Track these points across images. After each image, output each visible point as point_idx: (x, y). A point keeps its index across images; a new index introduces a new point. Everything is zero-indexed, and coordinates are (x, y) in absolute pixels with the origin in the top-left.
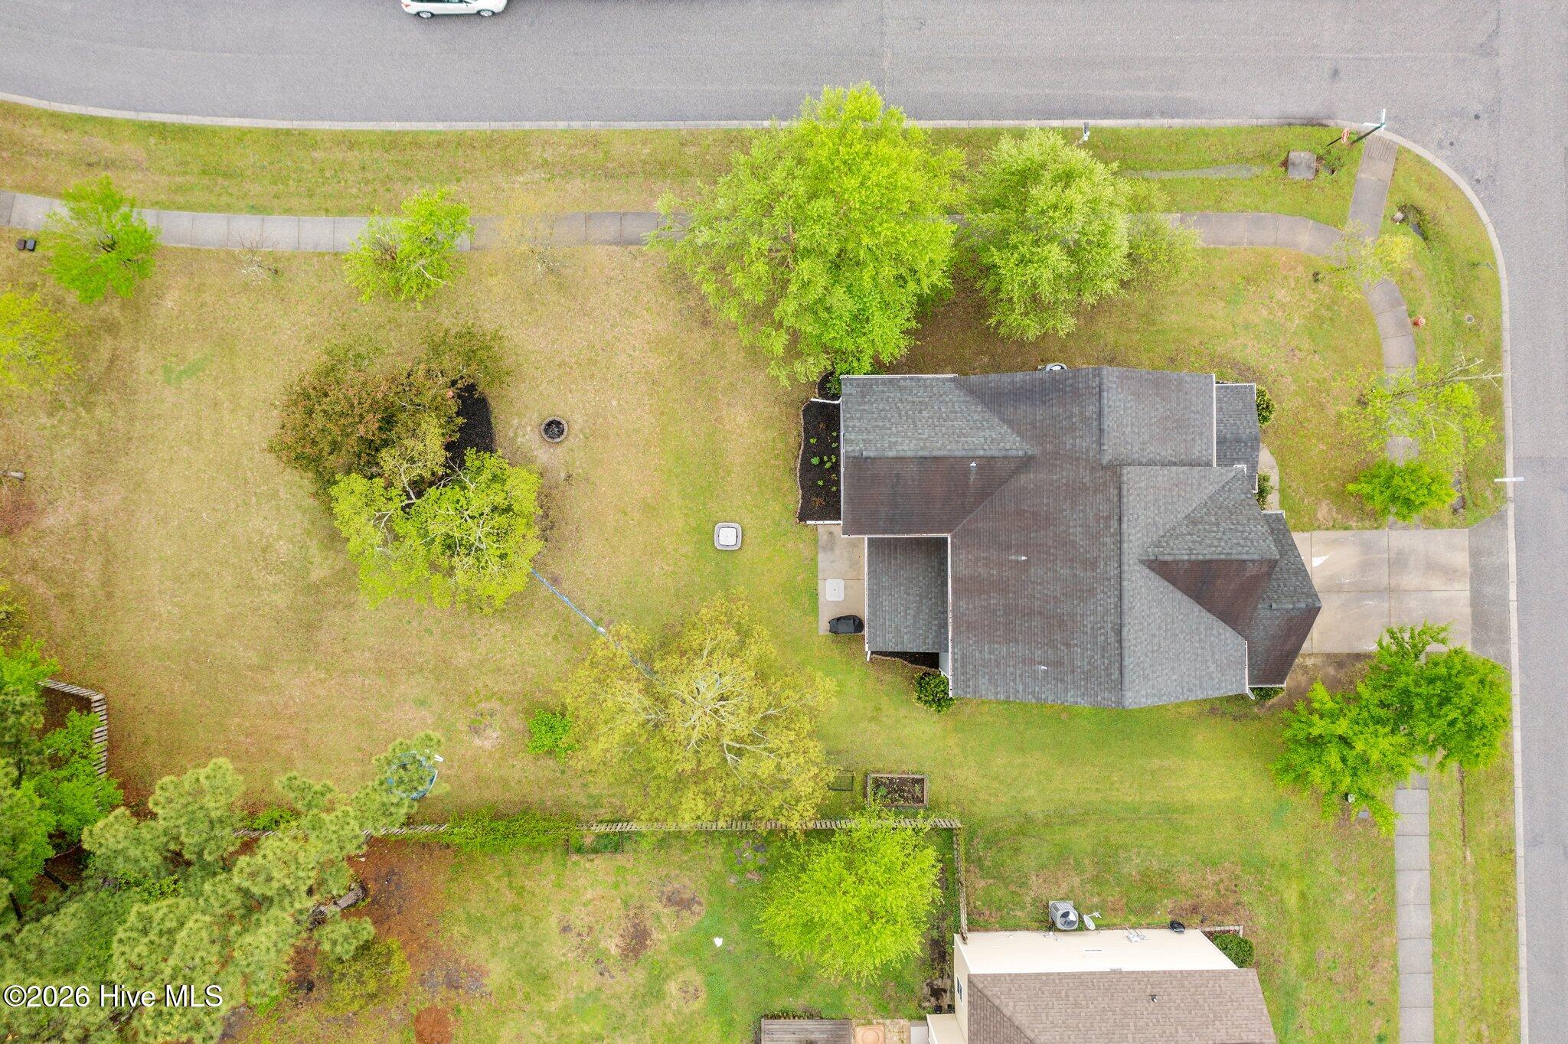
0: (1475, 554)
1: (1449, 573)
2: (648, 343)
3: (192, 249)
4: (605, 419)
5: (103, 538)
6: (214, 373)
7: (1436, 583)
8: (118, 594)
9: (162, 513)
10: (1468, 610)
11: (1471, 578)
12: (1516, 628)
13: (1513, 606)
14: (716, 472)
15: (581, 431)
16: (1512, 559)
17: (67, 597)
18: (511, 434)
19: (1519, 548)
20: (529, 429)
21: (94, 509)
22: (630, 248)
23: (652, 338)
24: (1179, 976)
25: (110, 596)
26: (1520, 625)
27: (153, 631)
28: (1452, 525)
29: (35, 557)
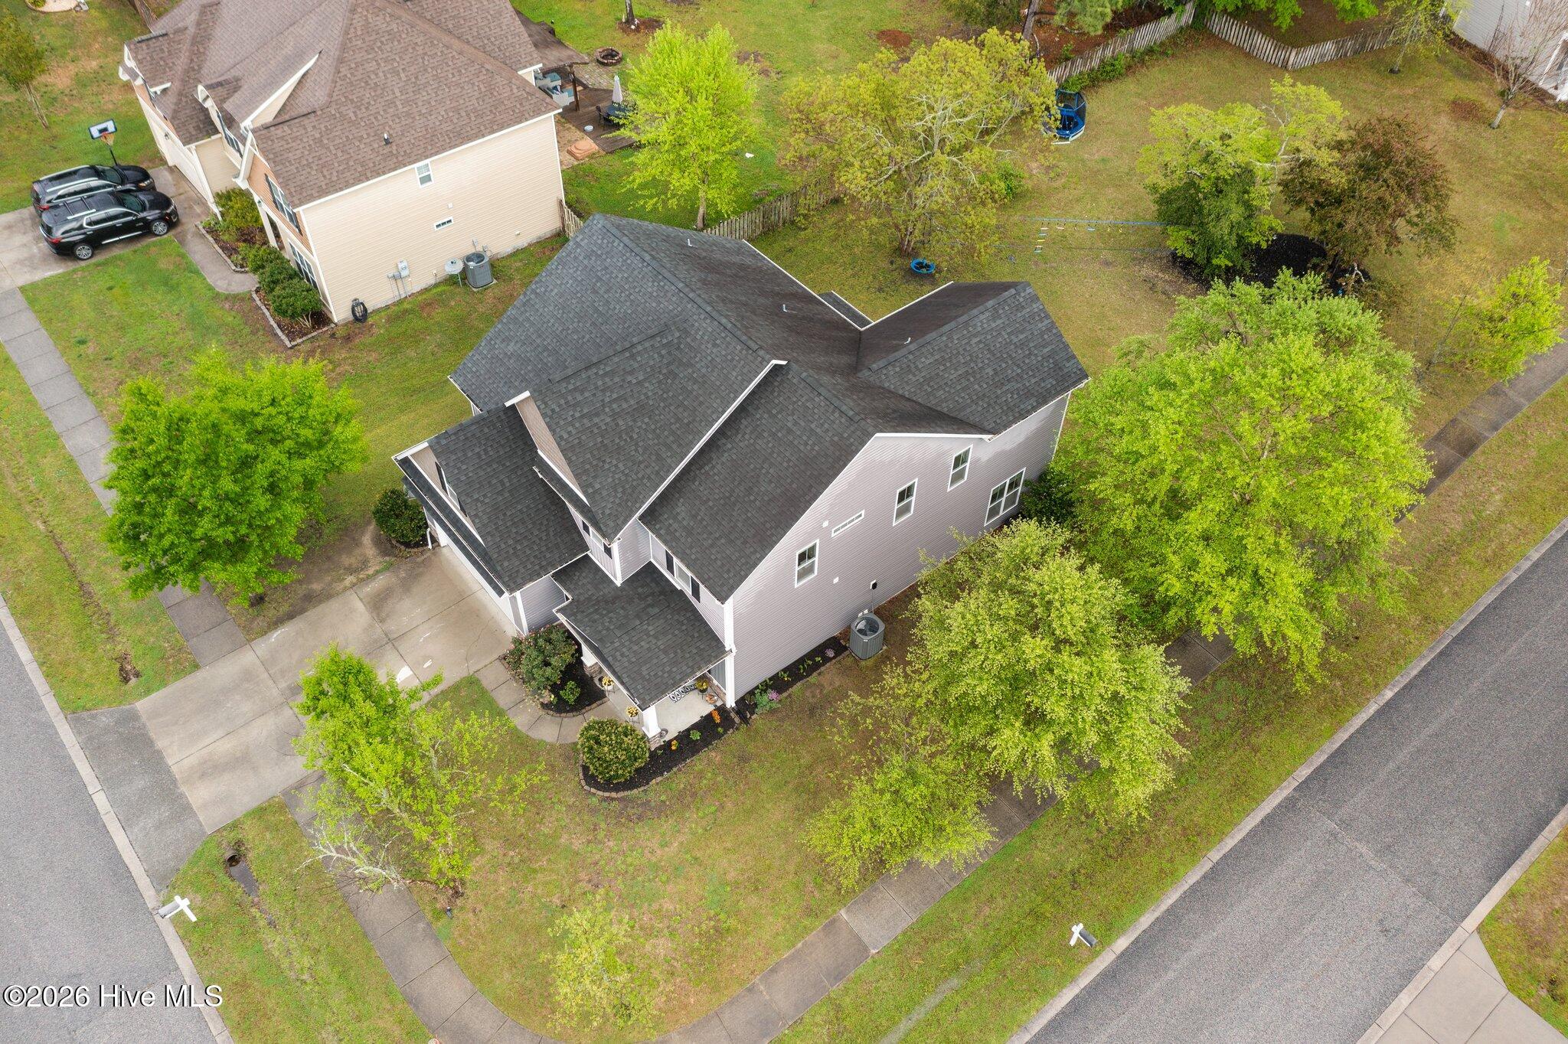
0: (184, 810)
1: (209, 770)
7: (224, 747)
10: (160, 744)
11: (174, 782)
12: (78, 765)
13: (93, 786)
16: (120, 839)
19: (116, 857)
24: (369, 175)
26: (73, 771)
28: (235, 826)
29: (1423, 101)
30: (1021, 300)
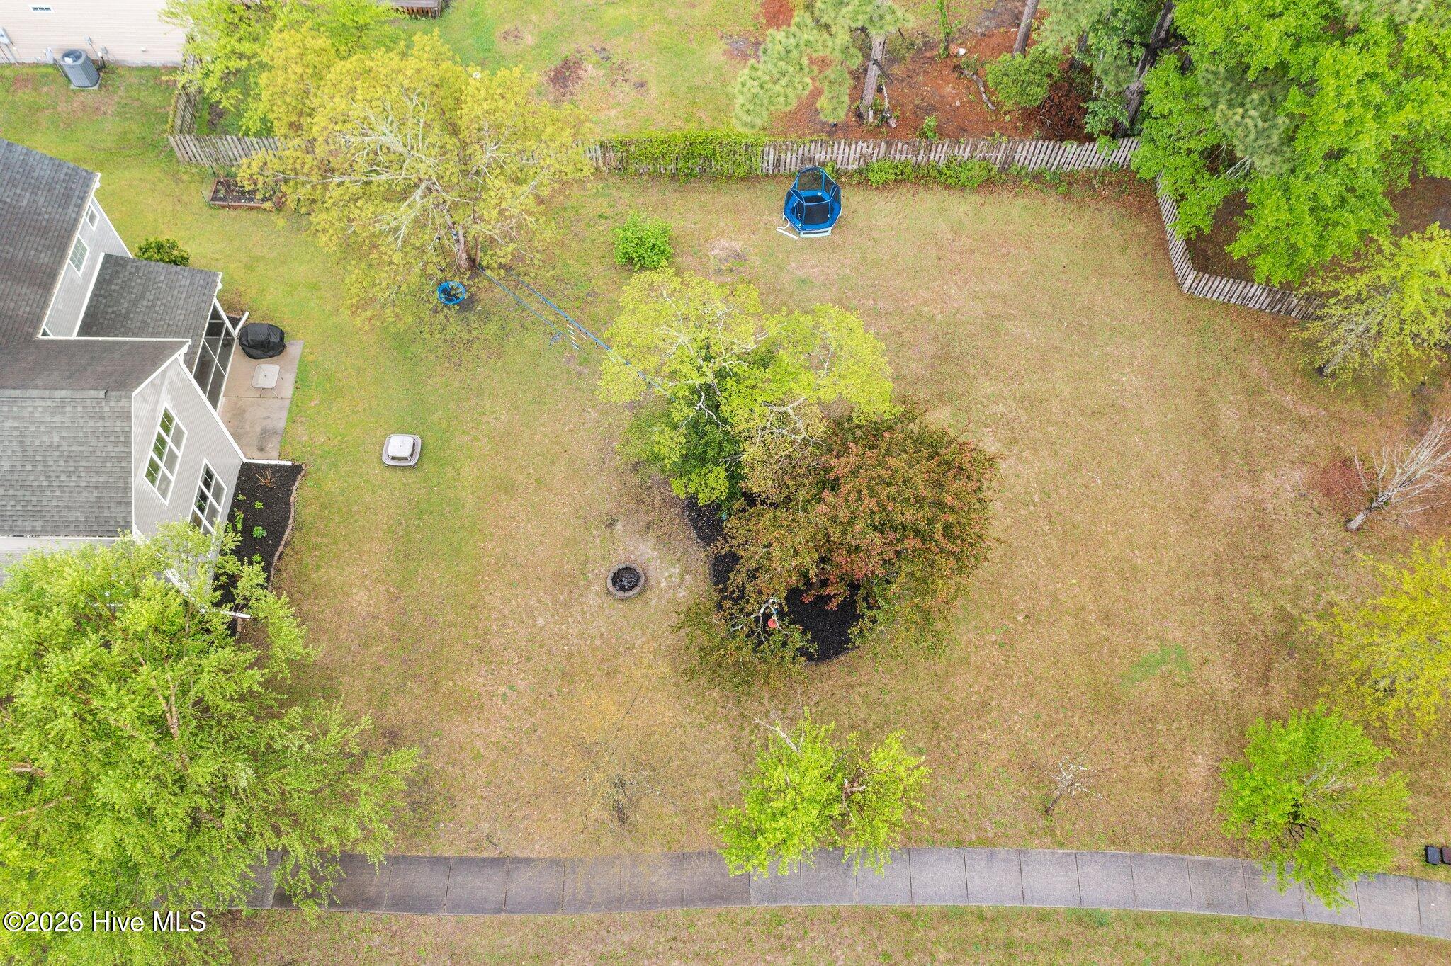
2: (483, 706)
3: (1184, 851)
4: (556, 600)
5: (1224, 454)
6: (1117, 661)
8: (1192, 395)
9: (1155, 485)
14: (408, 532)
15: (590, 583)
17: (1255, 392)
18: (688, 578)
20: (663, 585)
21: (1245, 489)
22: (494, 854)
23: (475, 714)
25: (1201, 392)
27: (1139, 355)
29: (1305, 435)
30: (106, 409)
